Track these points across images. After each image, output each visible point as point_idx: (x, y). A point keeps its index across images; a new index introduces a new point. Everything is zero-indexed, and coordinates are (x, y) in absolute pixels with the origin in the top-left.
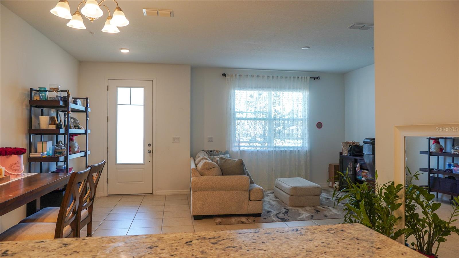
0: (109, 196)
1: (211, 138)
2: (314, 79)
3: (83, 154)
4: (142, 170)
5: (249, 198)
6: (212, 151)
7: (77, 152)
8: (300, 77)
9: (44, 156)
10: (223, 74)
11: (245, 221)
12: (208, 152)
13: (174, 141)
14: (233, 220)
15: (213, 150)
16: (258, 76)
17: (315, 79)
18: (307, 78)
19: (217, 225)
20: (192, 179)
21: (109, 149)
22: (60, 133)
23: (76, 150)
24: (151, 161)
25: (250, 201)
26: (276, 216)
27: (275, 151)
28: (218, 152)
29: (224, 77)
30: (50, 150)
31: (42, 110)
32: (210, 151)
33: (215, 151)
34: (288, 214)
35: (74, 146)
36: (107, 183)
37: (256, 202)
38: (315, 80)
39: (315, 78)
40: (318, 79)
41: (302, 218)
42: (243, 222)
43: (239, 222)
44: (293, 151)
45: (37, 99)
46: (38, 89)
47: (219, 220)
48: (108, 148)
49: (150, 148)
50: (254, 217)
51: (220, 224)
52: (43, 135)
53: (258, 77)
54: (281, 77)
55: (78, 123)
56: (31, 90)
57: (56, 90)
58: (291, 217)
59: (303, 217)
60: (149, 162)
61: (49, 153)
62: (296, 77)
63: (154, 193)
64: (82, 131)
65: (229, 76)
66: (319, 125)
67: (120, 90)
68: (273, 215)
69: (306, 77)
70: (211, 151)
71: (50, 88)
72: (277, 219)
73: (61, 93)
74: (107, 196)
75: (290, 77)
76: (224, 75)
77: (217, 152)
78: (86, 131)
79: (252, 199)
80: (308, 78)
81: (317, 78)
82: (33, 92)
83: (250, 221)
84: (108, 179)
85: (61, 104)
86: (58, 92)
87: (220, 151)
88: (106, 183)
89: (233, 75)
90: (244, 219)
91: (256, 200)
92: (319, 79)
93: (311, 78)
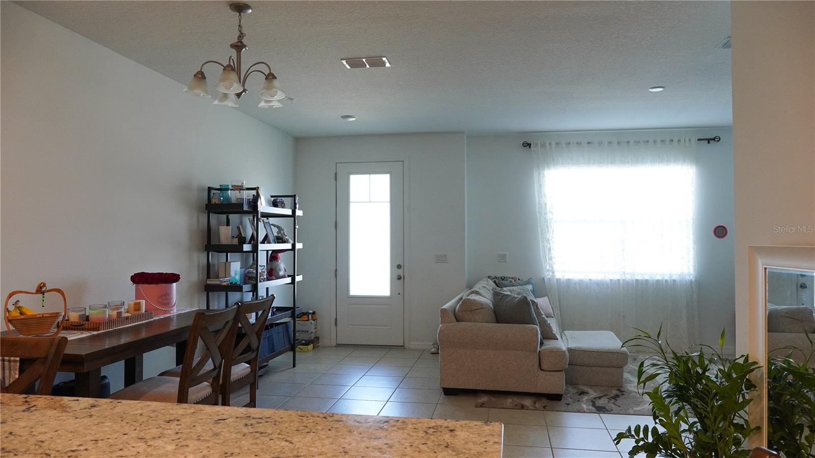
0: (338, 345)
1: (504, 256)
2: (707, 141)
3: (289, 280)
4: (387, 307)
5: (540, 365)
6: (504, 277)
7: (283, 277)
8: (676, 139)
9: (225, 284)
10: (523, 144)
11: (528, 405)
12: (497, 281)
13: (437, 260)
14: (509, 401)
15: (507, 277)
16: (589, 143)
17: (711, 141)
18: (690, 140)
19: (476, 407)
20: (441, 327)
21: (338, 272)
22: (244, 250)
23: (281, 273)
24: (401, 293)
25: (541, 372)
26: (592, 402)
27: (623, 280)
28: (515, 281)
29: (525, 148)
30: (236, 274)
31: (227, 216)
32: (501, 278)
33: (511, 279)
34: (617, 400)
35: (278, 267)
36: (336, 325)
37: (552, 373)
38: (709, 143)
39: (709, 141)
40: (715, 141)
41: (639, 411)
42: (523, 407)
43: (516, 405)
44: (663, 280)
45: (215, 202)
46: (219, 187)
47: (484, 399)
48: (336, 270)
49: (400, 272)
50: (548, 399)
51: (482, 405)
52: (229, 254)
53: (589, 145)
54: (637, 142)
55: (284, 233)
56: (210, 189)
57: (240, 188)
58: (619, 406)
59: (644, 409)
60: (399, 294)
61: (235, 279)
62: (668, 141)
63: (406, 345)
64: (288, 246)
65: (537, 144)
66: (721, 232)
67: (353, 178)
68: (586, 400)
69: (687, 140)
70: (503, 279)
71: (232, 186)
72: (591, 407)
73: (247, 191)
74: (336, 346)
75: (655, 141)
76: (527, 145)
77: (513, 281)
78: (294, 246)
79: (544, 367)
80: (694, 139)
81: (714, 139)
82: (213, 191)
83: (537, 406)
84: (336, 319)
85: (246, 208)
86: (241, 191)
87: (519, 279)
88: (334, 325)
89: (545, 144)
90: (528, 402)
91: (552, 370)
92: (718, 141)
93: (699, 140)
